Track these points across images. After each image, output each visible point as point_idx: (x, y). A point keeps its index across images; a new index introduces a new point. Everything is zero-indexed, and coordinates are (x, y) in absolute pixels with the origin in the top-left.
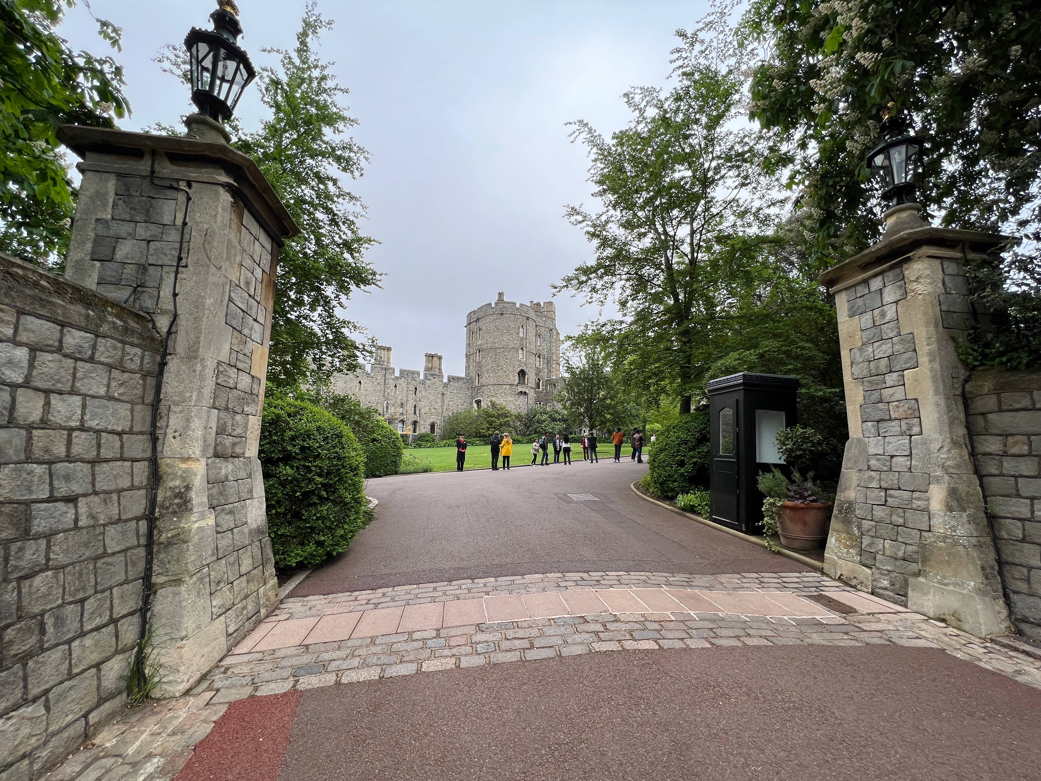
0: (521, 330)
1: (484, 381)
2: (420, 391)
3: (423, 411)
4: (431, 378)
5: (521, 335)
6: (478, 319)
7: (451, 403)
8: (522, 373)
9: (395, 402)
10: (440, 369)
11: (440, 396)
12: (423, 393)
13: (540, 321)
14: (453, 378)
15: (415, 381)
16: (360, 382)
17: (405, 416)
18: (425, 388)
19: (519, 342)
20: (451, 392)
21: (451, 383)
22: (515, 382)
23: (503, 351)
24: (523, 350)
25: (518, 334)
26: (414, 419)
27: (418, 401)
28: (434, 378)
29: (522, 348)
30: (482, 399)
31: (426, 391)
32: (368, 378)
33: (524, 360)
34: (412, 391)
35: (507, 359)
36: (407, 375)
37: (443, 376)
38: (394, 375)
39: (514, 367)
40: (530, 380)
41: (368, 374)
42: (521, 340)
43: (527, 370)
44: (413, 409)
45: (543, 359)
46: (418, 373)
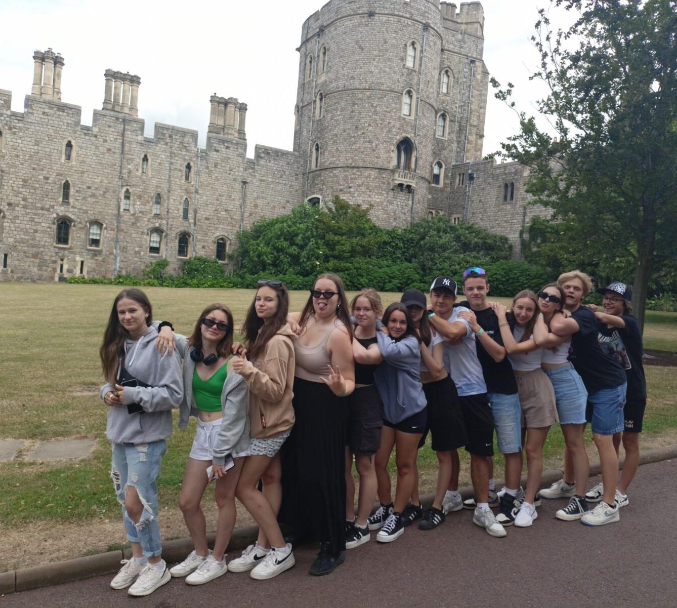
0: (410, 51)
1: (326, 159)
2: (198, 173)
3: (202, 214)
4: (222, 148)
5: (409, 63)
6: (322, 30)
7: (259, 202)
8: (406, 146)
9: (145, 191)
10: (242, 132)
11: (238, 186)
12: (204, 178)
13: (452, 41)
14: (268, 152)
15: (187, 151)
16: (69, 145)
17: (164, 222)
18: (207, 168)
19: (404, 78)
20: (261, 181)
21: (262, 162)
22: (389, 162)
23: (369, 97)
24: (411, 97)
25: (403, 59)
26: (182, 229)
27: (192, 193)
28: (227, 147)
29: (409, 92)
30: (320, 197)
31: (210, 173)
32: (87, 137)
33: (412, 117)
34: (180, 170)
35: (376, 113)
36: (170, 136)
37: (246, 146)
38: (142, 134)
39: (389, 131)
40: (420, 163)
41: (87, 128)
42: (409, 75)
43: (416, 141)
44: (181, 207)
45: (451, 121)
46: (194, 135)
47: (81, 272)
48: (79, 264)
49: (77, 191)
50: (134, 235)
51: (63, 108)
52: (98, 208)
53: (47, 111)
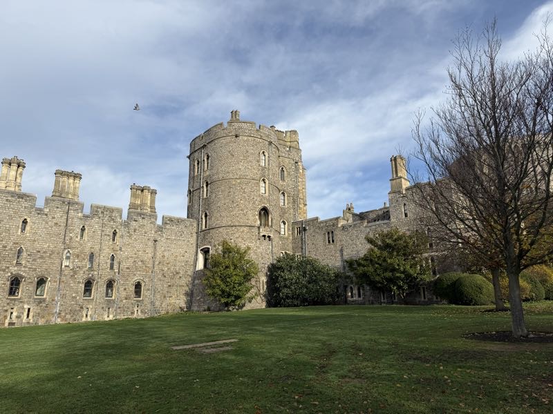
0: (262, 157)
1: (213, 222)
2: (122, 237)
3: (124, 265)
4: (140, 219)
5: (262, 164)
6: (205, 145)
7: (166, 254)
8: (265, 212)
9: (82, 252)
10: (152, 208)
11: (151, 243)
12: (126, 240)
13: (284, 151)
14: (171, 220)
15: (114, 222)
16: (25, 222)
17: (96, 273)
18: (129, 232)
19: (260, 172)
20: (167, 239)
21: (168, 227)
22: (255, 222)
23: (240, 183)
24: (265, 183)
25: (258, 161)
26: (109, 277)
27: (117, 251)
28: (143, 218)
29: (264, 180)
30: (210, 247)
31: (130, 236)
32: (39, 216)
33: (267, 194)
34: (109, 235)
35: (244, 192)
36: (102, 212)
37: (156, 216)
38: (82, 212)
39: (254, 203)
40: (274, 221)
41: (40, 210)
42: (262, 170)
43: (270, 209)
44: (109, 261)
45: (288, 196)
46: (120, 211)
47: (28, 316)
48: (27, 310)
49: (29, 255)
50: (72, 285)
51: (22, 196)
52: (45, 266)
53: (9, 198)
